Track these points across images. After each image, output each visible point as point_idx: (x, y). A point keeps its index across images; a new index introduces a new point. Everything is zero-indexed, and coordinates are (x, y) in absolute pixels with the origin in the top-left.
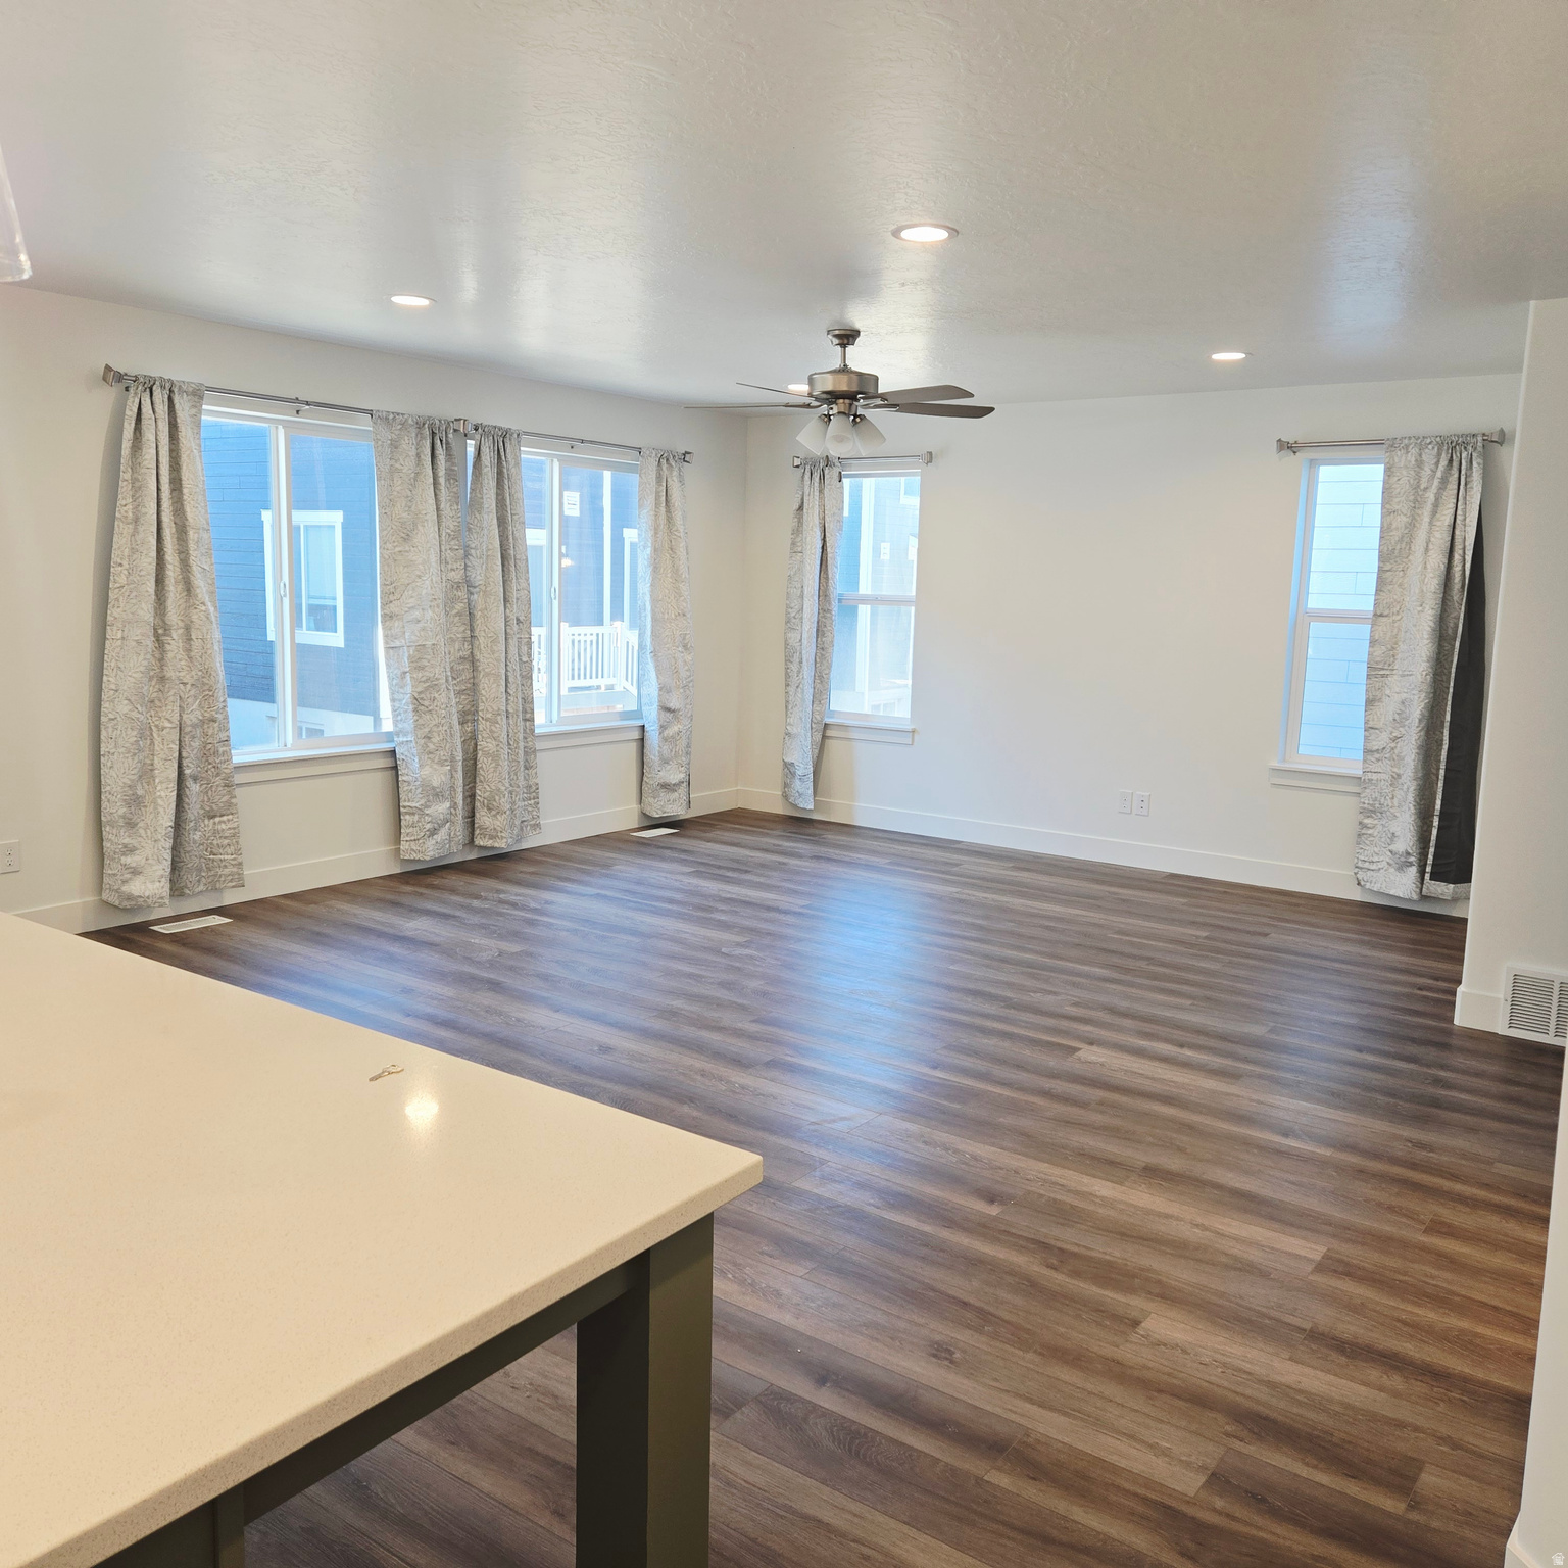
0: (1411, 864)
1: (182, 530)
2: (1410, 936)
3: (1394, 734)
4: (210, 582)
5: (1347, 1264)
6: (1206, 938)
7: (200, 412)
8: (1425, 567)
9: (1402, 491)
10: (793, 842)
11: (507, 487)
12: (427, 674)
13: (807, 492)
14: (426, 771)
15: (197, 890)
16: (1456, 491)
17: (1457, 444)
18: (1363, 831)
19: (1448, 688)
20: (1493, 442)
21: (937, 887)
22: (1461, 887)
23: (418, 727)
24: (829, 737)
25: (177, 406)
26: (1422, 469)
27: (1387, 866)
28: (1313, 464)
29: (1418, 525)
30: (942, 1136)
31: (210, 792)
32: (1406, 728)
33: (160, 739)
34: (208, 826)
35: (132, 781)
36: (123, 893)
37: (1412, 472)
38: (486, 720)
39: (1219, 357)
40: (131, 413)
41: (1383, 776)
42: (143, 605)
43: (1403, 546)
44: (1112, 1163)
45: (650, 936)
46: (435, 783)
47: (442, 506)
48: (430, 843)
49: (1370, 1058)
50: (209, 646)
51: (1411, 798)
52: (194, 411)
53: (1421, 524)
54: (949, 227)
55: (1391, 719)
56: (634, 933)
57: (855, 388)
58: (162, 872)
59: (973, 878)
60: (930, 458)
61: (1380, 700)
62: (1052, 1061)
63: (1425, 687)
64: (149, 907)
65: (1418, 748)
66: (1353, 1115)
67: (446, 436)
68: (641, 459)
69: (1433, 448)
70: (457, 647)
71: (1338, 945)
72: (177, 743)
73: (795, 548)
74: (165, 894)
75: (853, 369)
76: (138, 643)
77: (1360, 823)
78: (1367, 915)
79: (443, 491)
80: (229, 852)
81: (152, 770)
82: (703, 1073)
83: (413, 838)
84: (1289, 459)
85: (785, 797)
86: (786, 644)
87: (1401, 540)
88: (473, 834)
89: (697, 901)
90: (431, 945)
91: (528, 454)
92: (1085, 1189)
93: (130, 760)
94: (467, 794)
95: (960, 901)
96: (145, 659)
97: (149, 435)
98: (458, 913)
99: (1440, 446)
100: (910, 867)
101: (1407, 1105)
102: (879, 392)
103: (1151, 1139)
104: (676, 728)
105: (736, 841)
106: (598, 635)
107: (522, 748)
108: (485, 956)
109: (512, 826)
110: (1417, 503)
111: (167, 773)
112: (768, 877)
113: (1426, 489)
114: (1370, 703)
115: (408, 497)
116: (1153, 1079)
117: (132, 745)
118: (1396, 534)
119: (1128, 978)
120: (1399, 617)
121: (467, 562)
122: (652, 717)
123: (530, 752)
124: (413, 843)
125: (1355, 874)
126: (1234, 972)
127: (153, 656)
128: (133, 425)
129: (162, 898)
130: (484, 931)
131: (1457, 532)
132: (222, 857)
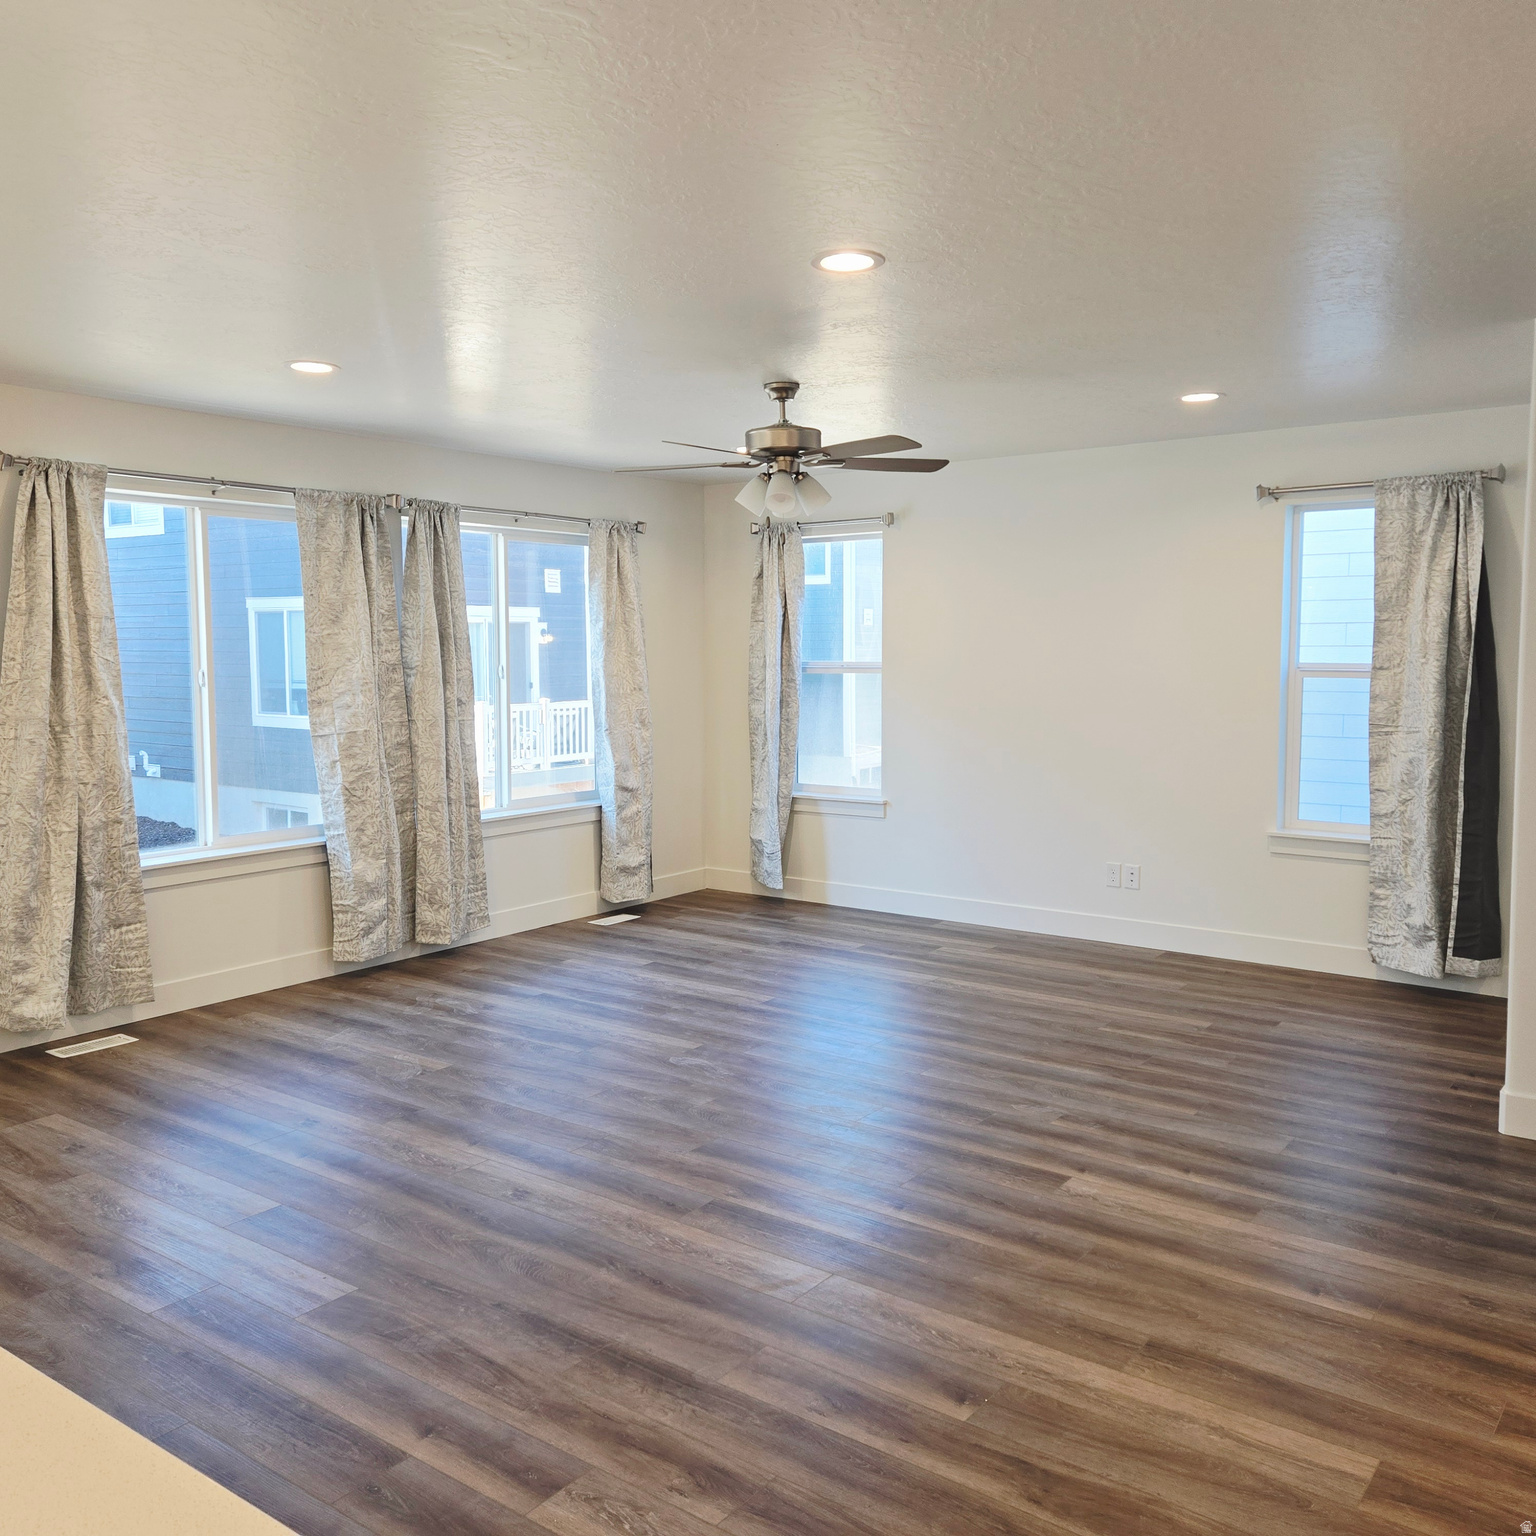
0: (1431, 939)
1: (82, 620)
2: (1437, 1020)
3: (1403, 797)
4: (115, 674)
5: (1407, 1485)
6: (1209, 1029)
7: (103, 495)
8: (1427, 616)
9: (1396, 535)
10: (760, 925)
11: (444, 564)
12: (358, 762)
13: (766, 559)
14: (360, 865)
15: (101, 1008)
16: (1454, 534)
17: (1453, 483)
18: (1375, 903)
19: (1460, 745)
20: (1492, 480)
21: (911, 975)
22: (1490, 964)
23: (350, 819)
24: (797, 812)
25: (75, 490)
26: (1417, 511)
27: (1404, 941)
28: (1297, 510)
29: (1415, 571)
30: (906, 1305)
31: (116, 900)
32: (1416, 789)
33: (57, 846)
34: (114, 936)
35: (24, 892)
36: (14, 1015)
37: (1405, 515)
38: (426, 808)
39: (1189, 399)
40: (24, 496)
41: (1393, 842)
42: (37, 702)
43: (1401, 593)
44: (1108, 1338)
45: (589, 1044)
46: (370, 879)
47: (374, 585)
48: (365, 943)
49: (1406, 1181)
50: (112, 742)
51: (1426, 865)
52: (96, 494)
53: (1418, 569)
54: (874, 253)
55: (1399, 779)
56: (575, 1040)
57: (795, 444)
58: (56, 991)
59: (951, 963)
60: (891, 519)
61: (1385, 760)
62: (1035, 1194)
63: (1435, 745)
64: (43, 1029)
65: (1431, 811)
66: (1396, 1262)
67: (378, 513)
68: (590, 531)
69: (1427, 488)
70: (394, 732)
71: (1356, 1035)
72: (76, 848)
73: (756, 616)
74: (60, 1015)
75: (794, 424)
76: (32, 742)
77: (1372, 894)
78: (1385, 997)
79: (374, 570)
80: (137, 964)
81: (48, 879)
82: (630, 1223)
83: (346, 939)
84: (1271, 506)
85: (754, 876)
86: (751, 717)
87: (1397, 588)
88: (414, 931)
89: (648, 999)
90: (347, 1064)
91: (468, 529)
92: (1077, 1378)
93: (21, 869)
94: (408, 888)
95: (938, 992)
96: (39, 760)
97: (43, 520)
98: (386, 1023)
99: (1435, 486)
100: (885, 952)
101: (1456, 1244)
102: (822, 446)
103: (1153, 1302)
104: (634, 808)
105: (699, 927)
106: (580, 709)
107: (466, 837)
108: (405, 1075)
109: (457, 920)
110: (1413, 547)
111: (64, 882)
112: (729, 968)
113: (1422, 532)
114: (1375, 763)
115: (336, 577)
116: (1156, 1217)
117: (24, 853)
118: (1392, 582)
119: (1123, 1081)
120: (1401, 669)
121: (403, 643)
122: (609, 798)
123: (475, 840)
124: (346, 944)
125: (1370, 950)
126: (1242, 1071)
127: (50, 755)
128: (26, 510)
129: (57, 1019)
130: (410, 1044)
131: (1459, 577)
132: (129, 970)
